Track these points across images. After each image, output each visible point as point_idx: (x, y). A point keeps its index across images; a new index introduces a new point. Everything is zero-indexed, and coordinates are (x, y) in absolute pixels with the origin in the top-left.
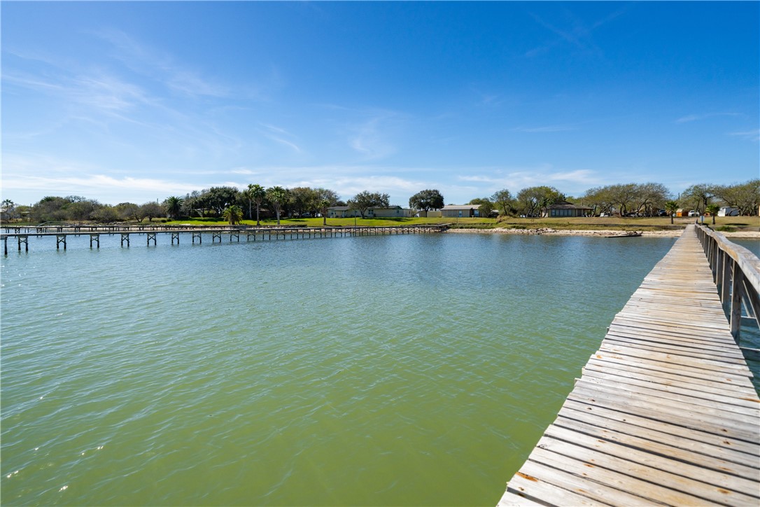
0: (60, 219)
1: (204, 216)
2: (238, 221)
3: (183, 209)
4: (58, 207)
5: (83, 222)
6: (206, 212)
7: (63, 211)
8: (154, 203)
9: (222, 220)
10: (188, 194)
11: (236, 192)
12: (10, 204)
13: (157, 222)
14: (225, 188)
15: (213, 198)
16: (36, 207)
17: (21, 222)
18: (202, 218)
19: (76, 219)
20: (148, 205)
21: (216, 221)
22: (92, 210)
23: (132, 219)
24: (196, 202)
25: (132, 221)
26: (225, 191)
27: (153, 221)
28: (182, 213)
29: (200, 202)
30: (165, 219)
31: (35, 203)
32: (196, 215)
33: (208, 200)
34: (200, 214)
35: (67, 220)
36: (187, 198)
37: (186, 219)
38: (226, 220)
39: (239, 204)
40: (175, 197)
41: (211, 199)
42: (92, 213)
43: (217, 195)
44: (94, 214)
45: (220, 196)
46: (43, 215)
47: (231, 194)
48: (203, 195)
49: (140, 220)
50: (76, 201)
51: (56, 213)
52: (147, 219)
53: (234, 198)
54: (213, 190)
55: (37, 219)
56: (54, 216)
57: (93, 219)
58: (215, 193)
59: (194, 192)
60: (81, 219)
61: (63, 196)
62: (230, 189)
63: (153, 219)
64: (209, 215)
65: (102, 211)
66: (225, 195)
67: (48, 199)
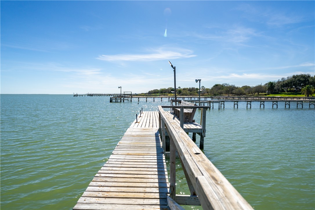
0: (221, 93)
1: (288, 91)
2: (311, 94)
3: (276, 88)
4: (220, 89)
5: (229, 95)
6: (289, 89)
7: (222, 90)
8: (260, 85)
9: (300, 94)
10: (279, 80)
11: (309, 77)
12: (203, 88)
13: (262, 95)
14: (302, 75)
15: (294, 81)
16: (212, 89)
17: (207, 95)
18: (287, 93)
19: (226, 94)
20: (257, 86)
21: (296, 94)
22: (233, 90)
23: (249, 93)
24: (284, 84)
25: (250, 95)
26: (302, 77)
27: (260, 95)
28: (275, 90)
29: (286, 84)
30: (266, 93)
31: (212, 87)
32: (284, 91)
33: (291, 82)
34: (285, 90)
35: (223, 94)
36: (279, 82)
37: (277, 93)
38: (303, 94)
39: (311, 84)
40: (272, 82)
41: (293, 82)
42: (233, 91)
43: (297, 79)
44: (234, 91)
45: (299, 80)
46: (215, 92)
47: (306, 78)
48: (288, 80)
49: (254, 94)
50: (226, 86)
51: (219, 91)
52: (257, 93)
53: (308, 80)
54: (294, 77)
55: (213, 93)
56: (219, 92)
57: (233, 94)
58: (296, 78)
59: (283, 79)
60: (228, 94)
61: (221, 84)
62: (305, 75)
63: (259, 94)
64: (290, 91)
65: (237, 90)
66: (302, 79)
67: (216, 85)
